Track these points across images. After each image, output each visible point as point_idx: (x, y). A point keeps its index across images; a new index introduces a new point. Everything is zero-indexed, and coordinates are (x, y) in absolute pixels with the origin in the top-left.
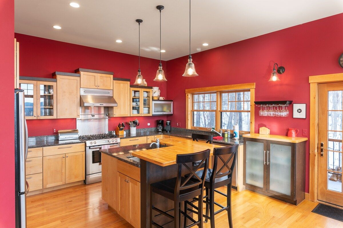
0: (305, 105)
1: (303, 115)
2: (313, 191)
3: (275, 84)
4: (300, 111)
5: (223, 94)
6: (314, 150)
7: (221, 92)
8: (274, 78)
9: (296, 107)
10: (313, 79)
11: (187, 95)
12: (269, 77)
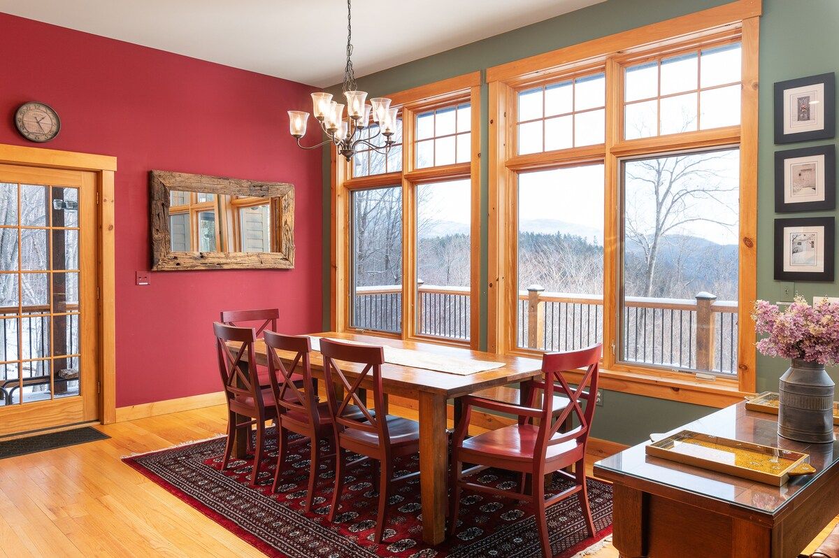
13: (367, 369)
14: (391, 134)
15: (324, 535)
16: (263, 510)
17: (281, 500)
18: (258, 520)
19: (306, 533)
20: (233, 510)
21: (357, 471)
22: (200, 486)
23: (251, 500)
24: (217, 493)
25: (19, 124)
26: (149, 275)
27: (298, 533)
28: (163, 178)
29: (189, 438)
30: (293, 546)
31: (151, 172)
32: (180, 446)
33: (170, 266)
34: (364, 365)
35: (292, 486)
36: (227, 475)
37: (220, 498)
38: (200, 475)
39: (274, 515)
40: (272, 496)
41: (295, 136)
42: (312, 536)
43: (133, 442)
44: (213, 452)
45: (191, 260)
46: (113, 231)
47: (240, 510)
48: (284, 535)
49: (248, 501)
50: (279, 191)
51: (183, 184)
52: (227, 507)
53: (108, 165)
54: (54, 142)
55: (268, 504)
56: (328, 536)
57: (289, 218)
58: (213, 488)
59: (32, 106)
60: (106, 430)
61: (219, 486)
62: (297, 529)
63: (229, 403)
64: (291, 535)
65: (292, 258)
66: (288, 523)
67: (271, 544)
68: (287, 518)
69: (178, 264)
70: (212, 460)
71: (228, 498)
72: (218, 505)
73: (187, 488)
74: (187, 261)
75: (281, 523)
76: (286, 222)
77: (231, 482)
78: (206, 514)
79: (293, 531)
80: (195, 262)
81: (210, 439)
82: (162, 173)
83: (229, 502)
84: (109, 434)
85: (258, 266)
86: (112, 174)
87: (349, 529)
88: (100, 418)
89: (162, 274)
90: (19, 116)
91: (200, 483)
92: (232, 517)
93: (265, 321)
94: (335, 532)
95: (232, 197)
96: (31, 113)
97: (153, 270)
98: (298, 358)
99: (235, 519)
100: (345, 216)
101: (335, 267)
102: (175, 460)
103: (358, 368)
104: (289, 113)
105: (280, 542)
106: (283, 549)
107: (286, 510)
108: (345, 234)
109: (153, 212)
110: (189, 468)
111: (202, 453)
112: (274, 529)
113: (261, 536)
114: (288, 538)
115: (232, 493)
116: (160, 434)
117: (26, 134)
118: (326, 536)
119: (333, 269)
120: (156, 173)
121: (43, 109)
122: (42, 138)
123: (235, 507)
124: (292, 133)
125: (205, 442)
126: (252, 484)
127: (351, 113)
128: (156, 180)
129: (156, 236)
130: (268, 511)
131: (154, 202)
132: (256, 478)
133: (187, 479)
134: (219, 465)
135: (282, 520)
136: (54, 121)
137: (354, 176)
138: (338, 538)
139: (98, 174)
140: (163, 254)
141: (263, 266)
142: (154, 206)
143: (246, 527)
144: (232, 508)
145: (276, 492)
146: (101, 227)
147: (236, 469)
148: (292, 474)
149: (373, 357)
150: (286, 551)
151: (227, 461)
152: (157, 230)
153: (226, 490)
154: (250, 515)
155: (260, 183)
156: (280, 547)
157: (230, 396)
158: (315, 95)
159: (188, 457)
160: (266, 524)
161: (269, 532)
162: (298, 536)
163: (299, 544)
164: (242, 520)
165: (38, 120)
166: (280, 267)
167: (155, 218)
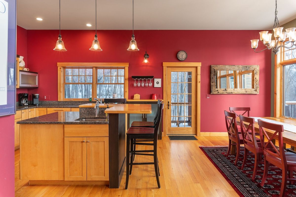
0: (161, 79)
1: (159, 85)
2: (165, 130)
4: (158, 83)
5: (99, 70)
6: (165, 106)
7: (97, 68)
8: (146, 61)
9: (156, 80)
10: (165, 64)
11: (59, 68)
12: (143, 60)
13: (276, 133)
14: (294, 41)
15: (257, 190)
16: (237, 174)
17: (244, 172)
18: (234, 177)
19: (250, 187)
20: (227, 171)
21: (278, 171)
22: (218, 160)
23: (233, 169)
24: (223, 164)
25: (178, 57)
26: (210, 95)
27: (247, 186)
28: (214, 67)
29: (219, 145)
30: (244, 190)
31: (211, 66)
32: (216, 146)
33: (216, 93)
34: (275, 131)
35: (249, 169)
36: (228, 159)
37: (224, 166)
38: (219, 157)
39: (240, 177)
40: (241, 170)
41: (253, 48)
42: (252, 189)
43: (203, 142)
44: (225, 150)
45: (222, 91)
46: (200, 83)
47: (229, 171)
48: (242, 185)
49: (232, 169)
50: (253, 68)
51: (220, 68)
52: (225, 169)
53: (199, 65)
54: (186, 60)
55: (239, 172)
56: (259, 191)
57: (257, 77)
58: (222, 162)
59: (181, 52)
60: (197, 138)
61: (224, 162)
62: (247, 184)
63: (229, 136)
64: (244, 186)
65: (258, 90)
66: (244, 181)
67: (236, 186)
68: (244, 179)
69: (218, 92)
70: (224, 153)
71: (226, 167)
72: (222, 168)
73: (215, 160)
74: (221, 91)
75: (242, 180)
76: (256, 78)
77: (228, 162)
78: (218, 170)
79: (246, 185)
80: (223, 92)
81: (225, 146)
82: (214, 66)
83: (226, 168)
84: (198, 139)
85: (245, 93)
86: (200, 67)
87: (269, 191)
88: (196, 134)
89: (213, 95)
90: (178, 55)
91: (218, 159)
92: (226, 173)
93: (245, 111)
94: (262, 190)
95: (239, 71)
96: (181, 54)
97: (211, 93)
98: (250, 125)
99: (227, 174)
100: (281, 75)
101: (276, 94)
102: (213, 150)
103: (273, 132)
104: (251, 41)
105: (240, 187)
106: (240, 190)
107: (245, 176)
108: (281, 81)
109: (211, 77)
110: (216, 154)
111: (222, 150)
112: (239, 182)
113: (234, 182)
114: (243, 186)
115: (228, 165)
116: (211, 142)
117: (179, 59)
118: (258, 191)
119: (275, 95)
120: (212, 66)
121: (183, 52)
122: (183, 60)
123: (228, 170)
124: (252, 48)
125: (223, 147)
126: (235, 164)
127: (275, 36)
128: (212, 68)
129: (212, 84)
130: (238, 175)
131: (211, 74)
132: (236, 163)
133: (215, 157)
134: (226, 155)
135: (242, 179)
136: (186, 55)
137: (285, 60)
138: (263, 193)
139: (196, 67)
140: (214, 89)
141: (247, 93)
142: (211, 75)
143: (229, 178)
144: (226, 170)
145: (242, 170)
146: (197, 82)
147: (231, 158)
148: (250, 165)
149: (279, 128)
150: (241, 191)
151: (228, 154)
152: (212, 82)
153: (226, 164)
154: (232, 174)
155: (246, 66)
156: (239, 189)
157: (229, 134)
158: (261, 32)
159: (217, 150)
160: (236, 179)
161: (237, 182)
162: (247, 187)
163: (247, 190)
164: (229, 175)
165: (182, 55)
166: (253, 93)
167: (212, 79)
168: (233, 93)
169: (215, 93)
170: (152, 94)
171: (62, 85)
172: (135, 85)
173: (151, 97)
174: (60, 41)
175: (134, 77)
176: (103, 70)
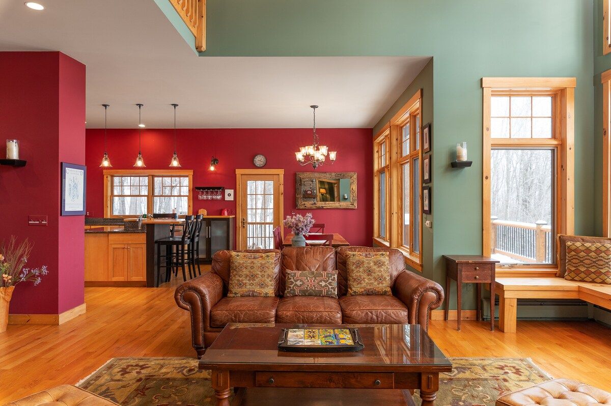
0: (233, 190)
1: (231, 198)
3: (212, 173)
4: (229, 195)
5: (156, 179)
6: (239, 224)
7: (153, 176)
8: (212, 168)
9: (227, 191)
10: (239, 172)
11: (105, 177)
12: (209, 167)
25: (254, 162)
26: (296, 210)
28: (300, 175)
31: (295, 173)
33: (303, 207)
45: (310, 205)
46: (283, 195)
50: (349, 176)
51: (307, 176)
53: (281, 172)
54: (265, 167)
57: (354, 187)
59: (258, 156)
65: (355, 204)
69: (305, 207)
76: (353, 189)
80: (312, 206)
82: (299, 173)
85: (339, 207)
86: (282, 175)
89: (299, 210)
90: (254, 160)
93: (320, 228)
96: (258, 158)
97: (297, 208)
109: (296, 187)
117: (256, 165)
120: (297, 173)
121: (261, 156)
122: (261, 166)
128: (297, 176)
129: (297, 196)
131: (297, 184)
136: (265, 159)
137: (383, 165)
139: (278, 175)
140: (299, 203)
141: (341, 208)
146: (279, 194)
152: (298, 194)
155: (340, 173)
165: (259, 160)
166: (350, 208)
167: (297, 190)
168: (324, 208)
169: (301, 207)
170: (221, 208)
171: (109, 198)
172: (200, 197)
173: (221, 212)
174: (106, 159)
175: (199, 188)
176: (161, 178)
